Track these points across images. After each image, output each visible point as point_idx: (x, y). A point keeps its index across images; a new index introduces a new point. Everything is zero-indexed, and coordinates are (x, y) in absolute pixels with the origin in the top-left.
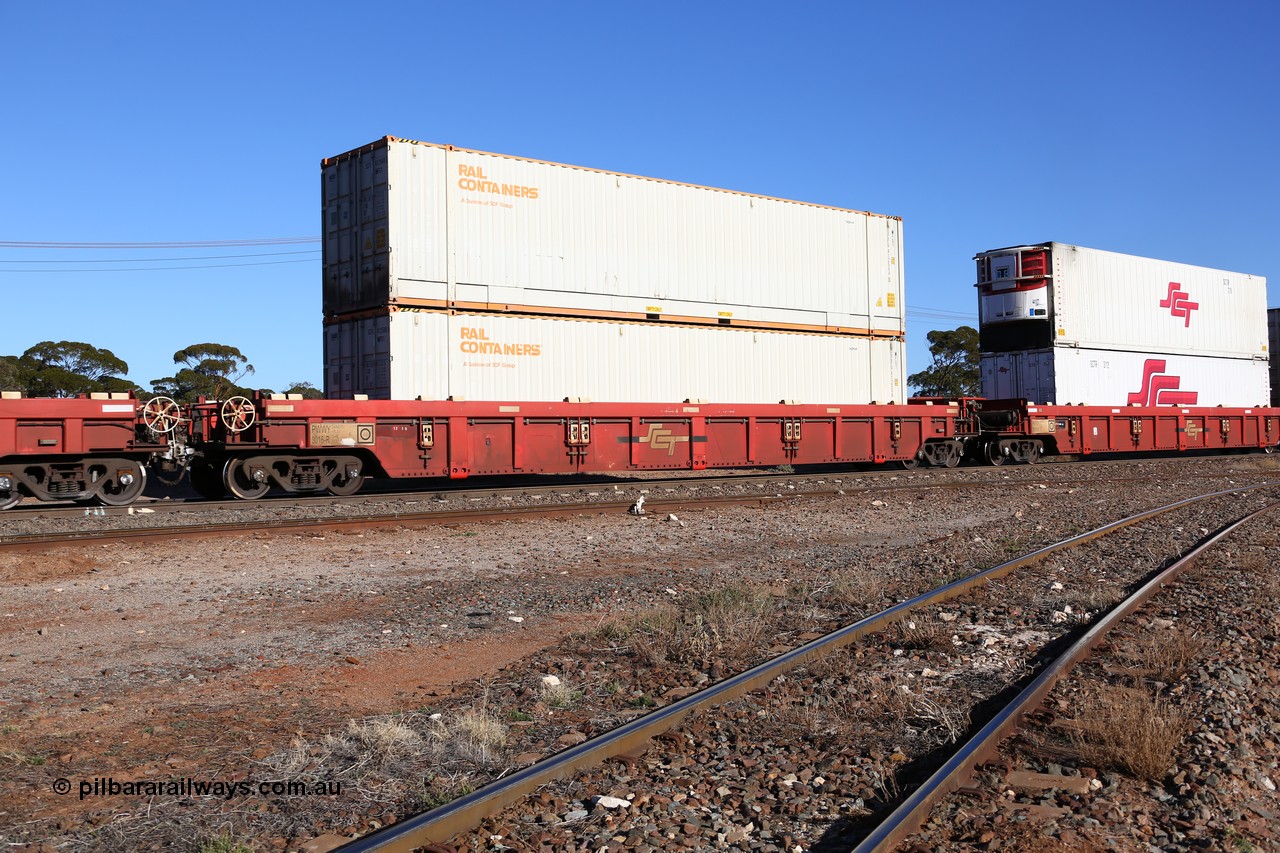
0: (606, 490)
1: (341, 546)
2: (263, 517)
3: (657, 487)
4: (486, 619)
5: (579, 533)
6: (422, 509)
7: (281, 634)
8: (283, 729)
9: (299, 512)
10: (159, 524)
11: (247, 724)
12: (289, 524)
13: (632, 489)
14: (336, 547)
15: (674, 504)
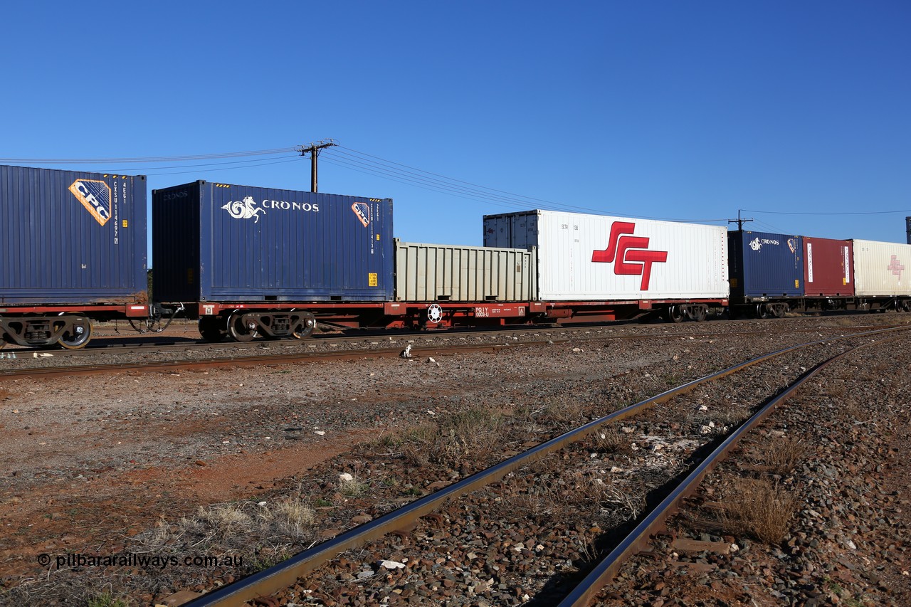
0: (384, 340)
1: (192, 381)
2: (134, 360)
3: (420, 338)
4: (298, 433)
5: (364, 371)
6: (251, 354)
7: (148, 444)
8: (150, 514)
9: (160, 356)
10: (57, 365)
11: (123, 510)
12: (153, 365)
13: (402, 339)
14: (188, 382)
15: (432, 350)
